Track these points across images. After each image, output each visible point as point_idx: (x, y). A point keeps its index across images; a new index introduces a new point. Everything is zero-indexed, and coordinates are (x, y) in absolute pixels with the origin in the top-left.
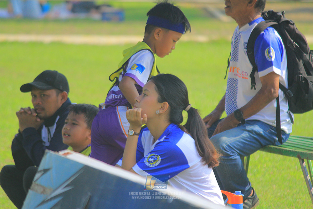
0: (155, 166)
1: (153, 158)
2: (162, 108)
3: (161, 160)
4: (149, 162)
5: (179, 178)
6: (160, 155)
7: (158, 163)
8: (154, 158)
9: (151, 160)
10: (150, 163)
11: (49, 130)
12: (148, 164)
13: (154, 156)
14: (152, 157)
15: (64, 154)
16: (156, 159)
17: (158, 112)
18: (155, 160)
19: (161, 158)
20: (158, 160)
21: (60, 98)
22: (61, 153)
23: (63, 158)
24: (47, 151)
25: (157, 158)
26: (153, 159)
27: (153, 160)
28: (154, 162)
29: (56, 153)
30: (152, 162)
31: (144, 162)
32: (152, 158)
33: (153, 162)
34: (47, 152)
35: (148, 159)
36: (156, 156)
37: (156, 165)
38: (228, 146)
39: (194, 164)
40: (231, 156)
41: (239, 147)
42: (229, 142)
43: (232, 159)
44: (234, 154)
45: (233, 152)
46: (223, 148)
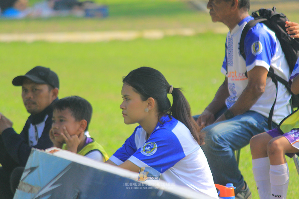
0: (151, 155)
1: (149, 146)
2: (150, 104)
3: (158, 147)
4: (145, 151)
5: (175, 170)
6: (156, 142)
7: (154, 151)
8: (150, 147)
9: (148, 148)
10: (147, 152)
11: (36, 129)
12: (144, 153)
14: (148, 146)
15: (51, 152)
16: (152, 146)
17: (147, 110)
18: (151, 149)
19: (157, 145)
20: (155, 148)
21: (51, 94)
22: (48, 151)
23: (50, 155)
24: (33, 149)
25: (153, 145)
26: (149, 147)
27: (150, 148)
28: (151, 150)
29: (43, 151)
30: (148, 151)
31: (140, 152)
32: (148, 147)
33: (149, 151)
34: (33, 151)
35: (144, 148)
36: (152, 144)
37: (152, 153)
38: (220, 137)
39: (189, 154)
40: (223, 148)
41: (231, 139)
42: (221, 134)
43: (224, 152)
44: (226, 146)
45: (225, 144)
46: (215, 140)
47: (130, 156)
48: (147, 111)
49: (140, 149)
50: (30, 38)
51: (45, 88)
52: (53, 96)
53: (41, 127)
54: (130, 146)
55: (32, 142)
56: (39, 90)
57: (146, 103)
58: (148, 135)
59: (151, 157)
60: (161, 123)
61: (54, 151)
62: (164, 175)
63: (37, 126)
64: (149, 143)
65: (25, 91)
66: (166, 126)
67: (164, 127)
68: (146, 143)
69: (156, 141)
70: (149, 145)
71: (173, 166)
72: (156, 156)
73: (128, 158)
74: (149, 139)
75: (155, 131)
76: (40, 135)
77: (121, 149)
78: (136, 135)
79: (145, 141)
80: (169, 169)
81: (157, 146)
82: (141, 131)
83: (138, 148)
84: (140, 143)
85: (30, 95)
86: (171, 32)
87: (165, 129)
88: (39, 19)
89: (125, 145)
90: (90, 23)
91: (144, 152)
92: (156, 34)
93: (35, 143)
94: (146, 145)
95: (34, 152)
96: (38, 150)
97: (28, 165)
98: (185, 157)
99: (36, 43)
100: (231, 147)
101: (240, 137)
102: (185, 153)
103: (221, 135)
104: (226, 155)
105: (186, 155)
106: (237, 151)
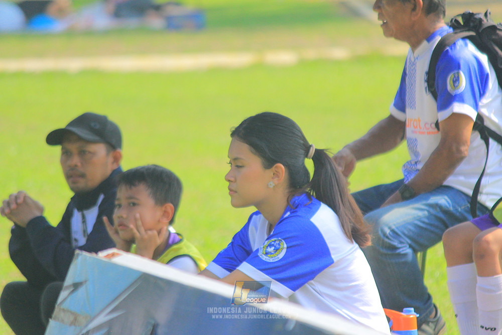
0: (277, 260)
1: (273, 245)
2: (276, 175)
3: (287, 248)
4: (267, 254)
5: (316, 285)
6: (284, 239)
7: (281, 254)
8: (275, 247)
9: (271, 249)
10: (269, 255)
11: (84, 217)
12: (264, 258)
13: (275, 241)
14: (270, 245)
15: (107, 256)
16: (277, 246)
17: (272, 184)
18: (276, 250)
19: (286, 244)
20: (283, 249)
21: (110, 159)
22: (102, 255)
23: (107, 262)
24: (77, 251)
25: (279, 244)
26: (273, 248)
27: (274, 250)
28: (275, 252)
30: (271, 254)
32: (270, 248)
33: (273, 254)
34: (78, 254)
35: (265, 250)
36: (277, 242)
37: (278, 258)
38: (393, 231)
39: (340, 258)
40: (399, 248)
41: (411, 234)
42: (395, 225)
43: (399, 254)
44: (403, 245)
45: (401, 243)
46: (385, 235)
47: (241, 262)
48: (272, 187)
49: (257, 250)
50: (74, 64)
51: (100, 150)
52: (113, 163)
53: (92, 214)
54: (240, 246)
55: (76, 240)
56: (90, 152)
57: (270, 173)
58: (270, 227)
59: (276, 265)
60: (293, 207)
61: (113, 255)
62: (299, 294)
63: (85, 212)
64: (273, 240)
65: (66, 153)
66: (301, 212)
67: (298, 214)
68: (267, 239)
69: (284, 237)
70: (273, 243)
71: (312, 278)
72: (284, 262)
73: (238, 265)
74: (272, 233)
75: (282, 220)
76: (90, 229)
77: (226, 250)
78: (251, 227)
79: (266, 237)
80: (306, 285)
81: (285, 246)
82: (259, 219)
83: (254, 249)
84: (257, 240)
85: (76, 160)
86: (311, 54)
87: (300, 216)
88: (89, 32)
89: (232, 243)
90: (175, 39)
91: (264, 256)
92: (285, 58)
93: (82, 241)
94: (267, 243)
95: (80, 258)
96: (85, 254)
97: (69, 279)
98: (333, 264)
99: (85, 73)
100: (410, 246)
101: (425, 229)
102: (333, 257)
103: (394, 227)
104: (403, 260)
105: (335, 260)
106: (422, 253)
